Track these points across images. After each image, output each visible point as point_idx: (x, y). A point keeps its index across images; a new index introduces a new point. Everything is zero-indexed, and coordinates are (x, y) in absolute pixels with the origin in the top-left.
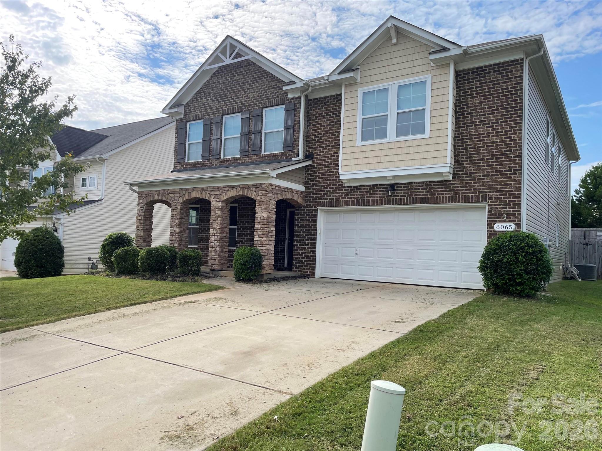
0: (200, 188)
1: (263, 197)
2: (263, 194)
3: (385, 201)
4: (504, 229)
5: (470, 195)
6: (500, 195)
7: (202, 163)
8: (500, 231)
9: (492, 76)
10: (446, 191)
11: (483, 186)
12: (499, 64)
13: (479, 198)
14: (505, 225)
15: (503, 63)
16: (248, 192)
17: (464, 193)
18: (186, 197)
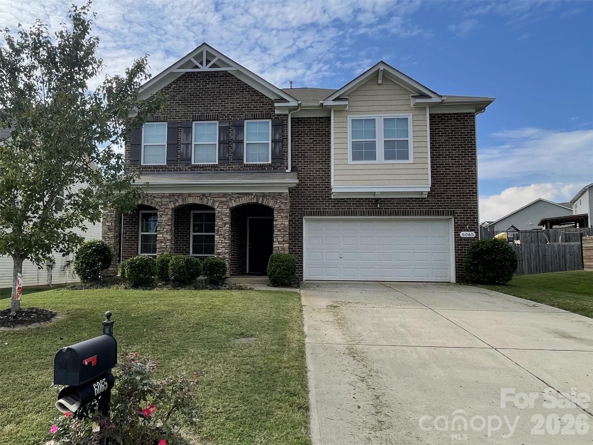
0: (199, 193)
1: (282, 205)
2: (282, 203)
3: (371, 213)
4: (468, 236)
5: (442, 210)
6: (463, 211)
7: (167, 167)
8: (465, 238)
9: (453, 121)
10: (423, 206)
11: (451, 203)
12: (458, 114)
13: (448, 213)
14: (468, 233)
15: (461, 114)
16: (263, 201)
17: (437, 208)
18: (180, 202)
